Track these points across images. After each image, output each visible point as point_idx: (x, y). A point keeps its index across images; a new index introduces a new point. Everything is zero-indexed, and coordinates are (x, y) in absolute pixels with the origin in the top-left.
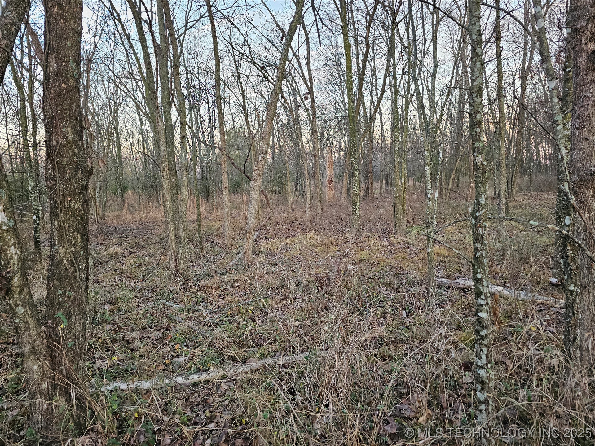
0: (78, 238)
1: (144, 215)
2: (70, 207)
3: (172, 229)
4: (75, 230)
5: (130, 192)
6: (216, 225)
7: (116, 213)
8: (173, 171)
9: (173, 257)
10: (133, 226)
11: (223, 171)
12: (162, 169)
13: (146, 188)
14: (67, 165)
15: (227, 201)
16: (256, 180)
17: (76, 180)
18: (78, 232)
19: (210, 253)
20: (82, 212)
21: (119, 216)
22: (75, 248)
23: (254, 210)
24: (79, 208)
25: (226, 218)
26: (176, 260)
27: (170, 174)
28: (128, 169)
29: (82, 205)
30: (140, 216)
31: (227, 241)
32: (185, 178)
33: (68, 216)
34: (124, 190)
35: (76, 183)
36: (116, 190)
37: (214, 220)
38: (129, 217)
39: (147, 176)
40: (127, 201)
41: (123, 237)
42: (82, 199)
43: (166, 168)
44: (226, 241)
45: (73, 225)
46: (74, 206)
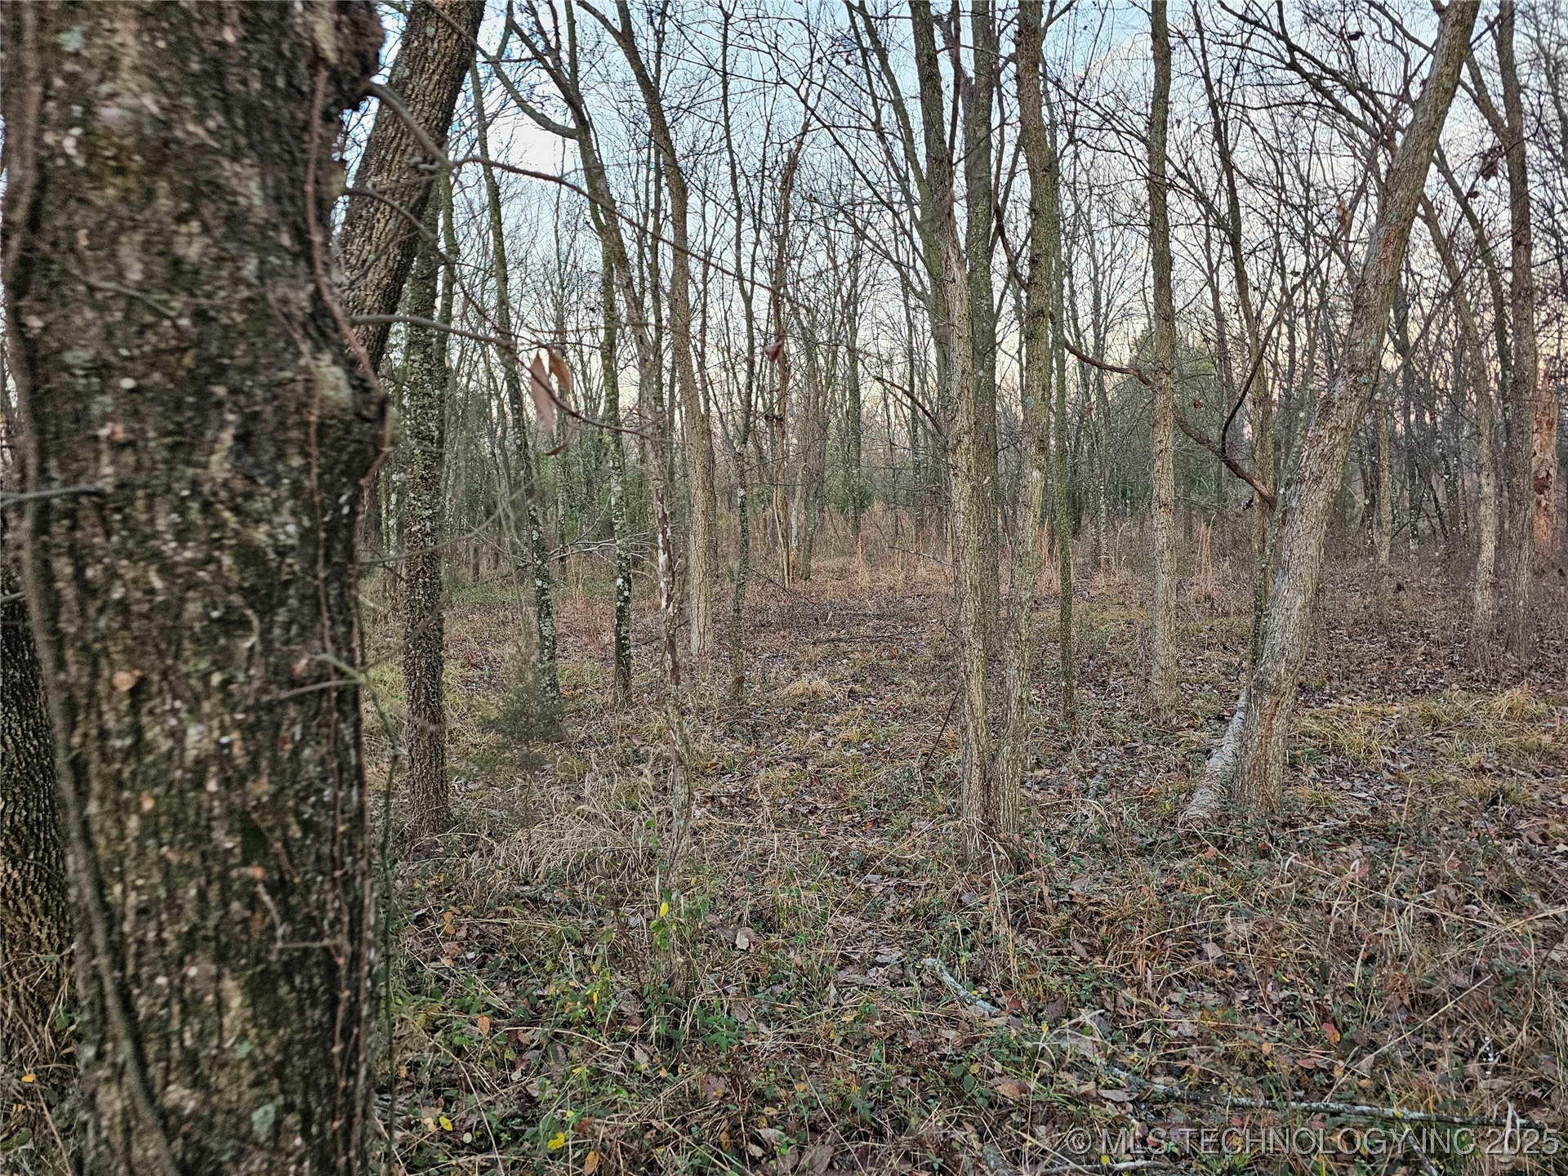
0: (221, 1006)
1: (903, 575)
2: (140, 747)
3: (978, 664)
4: (190, 943)
5: (878, 507)
6: (1111, 621)
7: (837, 562)
8: (988, 451)
9: (977, 773)
10: (872, 609)
11: (1159, 447)
12: (952, 442)
13: (912, 499)
14: (102, 370)
15: (1167, 554)
16: (1317, 480)
17: (181, 507)
18: (221, 958)
19: (1099, 733)
20: (262, 788)
21: (842, 573)
22: (199, 1083)
23: (1300, 601)
24: (221, 753)
25: (1162, 612)
26: (986, 785)
27: (978, 460)
28: (873, 452)
29: (248, 730)
30: (891, 576)
31: (1161, 694)
32: (1036, 474)
33: (133, 823)
34: (862, 501)
35: (182, 534)
36: (845, 501)
37: (1101, 602)
38: (864, 579)
39: (917, 469)
40: (863, 533)
41: (840, 640)
42: (250, 680)
43: (966, 439)
44: (1158, 694)
45: (173, 904)
46: (178, 735)
